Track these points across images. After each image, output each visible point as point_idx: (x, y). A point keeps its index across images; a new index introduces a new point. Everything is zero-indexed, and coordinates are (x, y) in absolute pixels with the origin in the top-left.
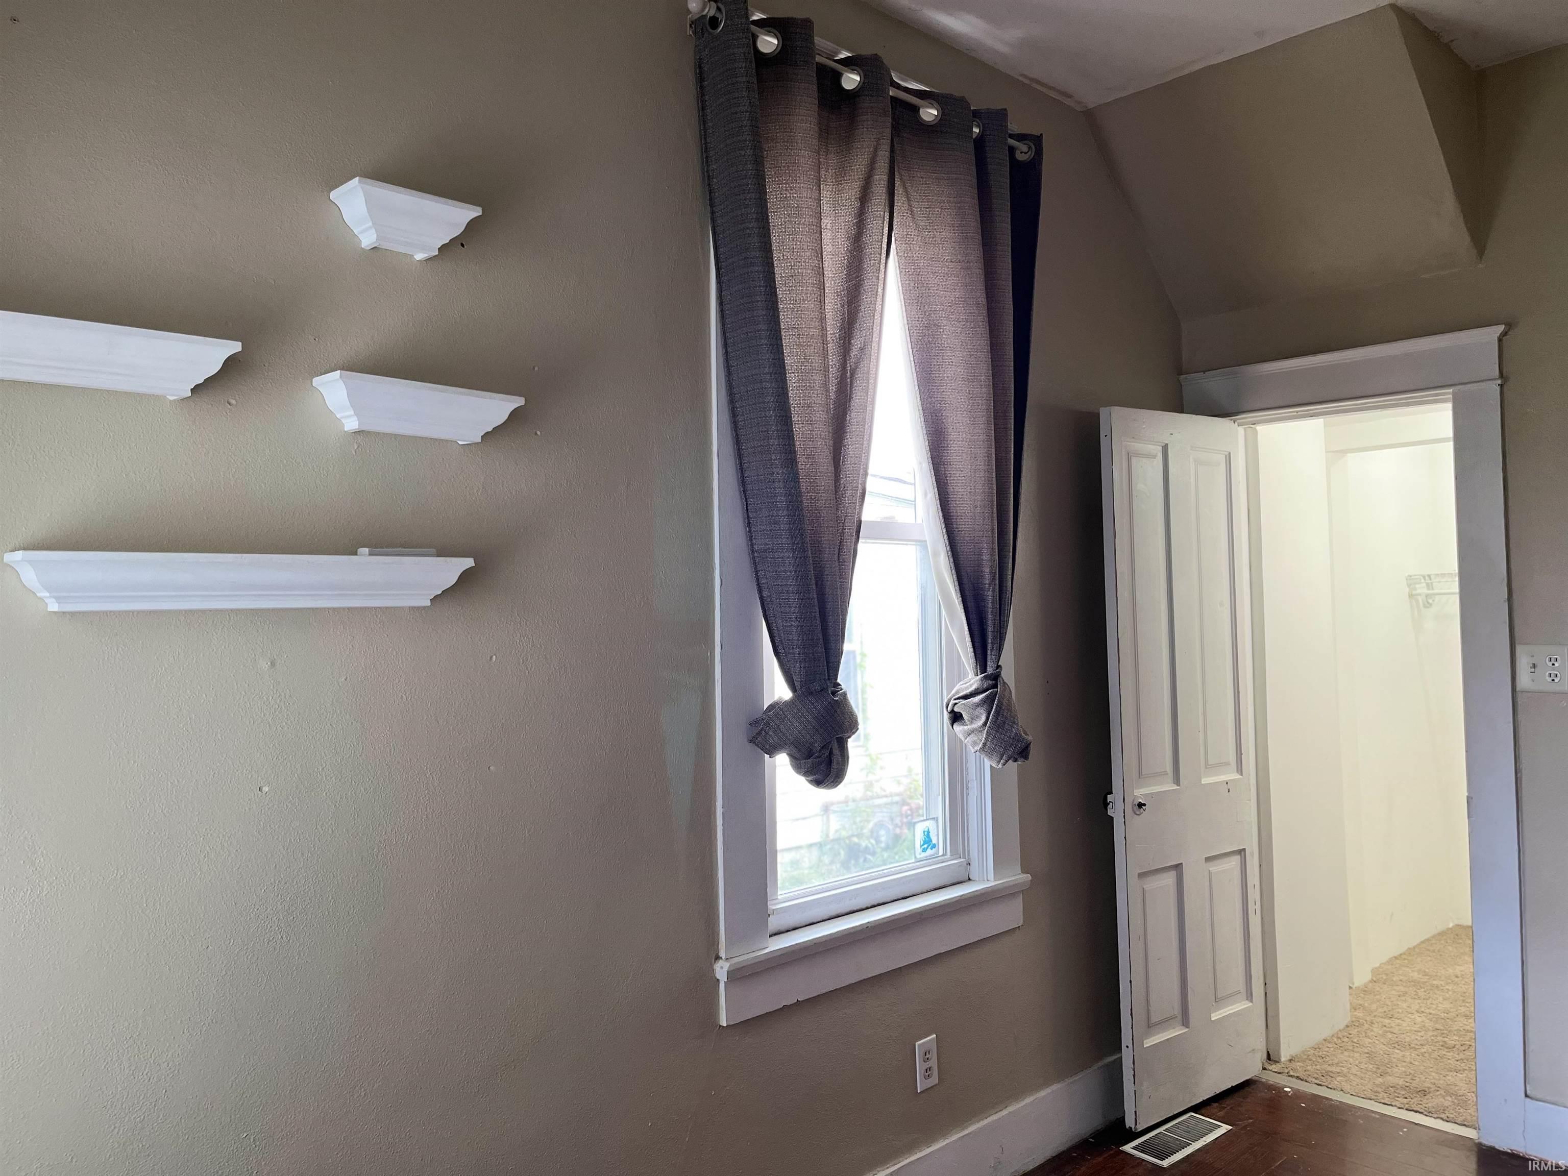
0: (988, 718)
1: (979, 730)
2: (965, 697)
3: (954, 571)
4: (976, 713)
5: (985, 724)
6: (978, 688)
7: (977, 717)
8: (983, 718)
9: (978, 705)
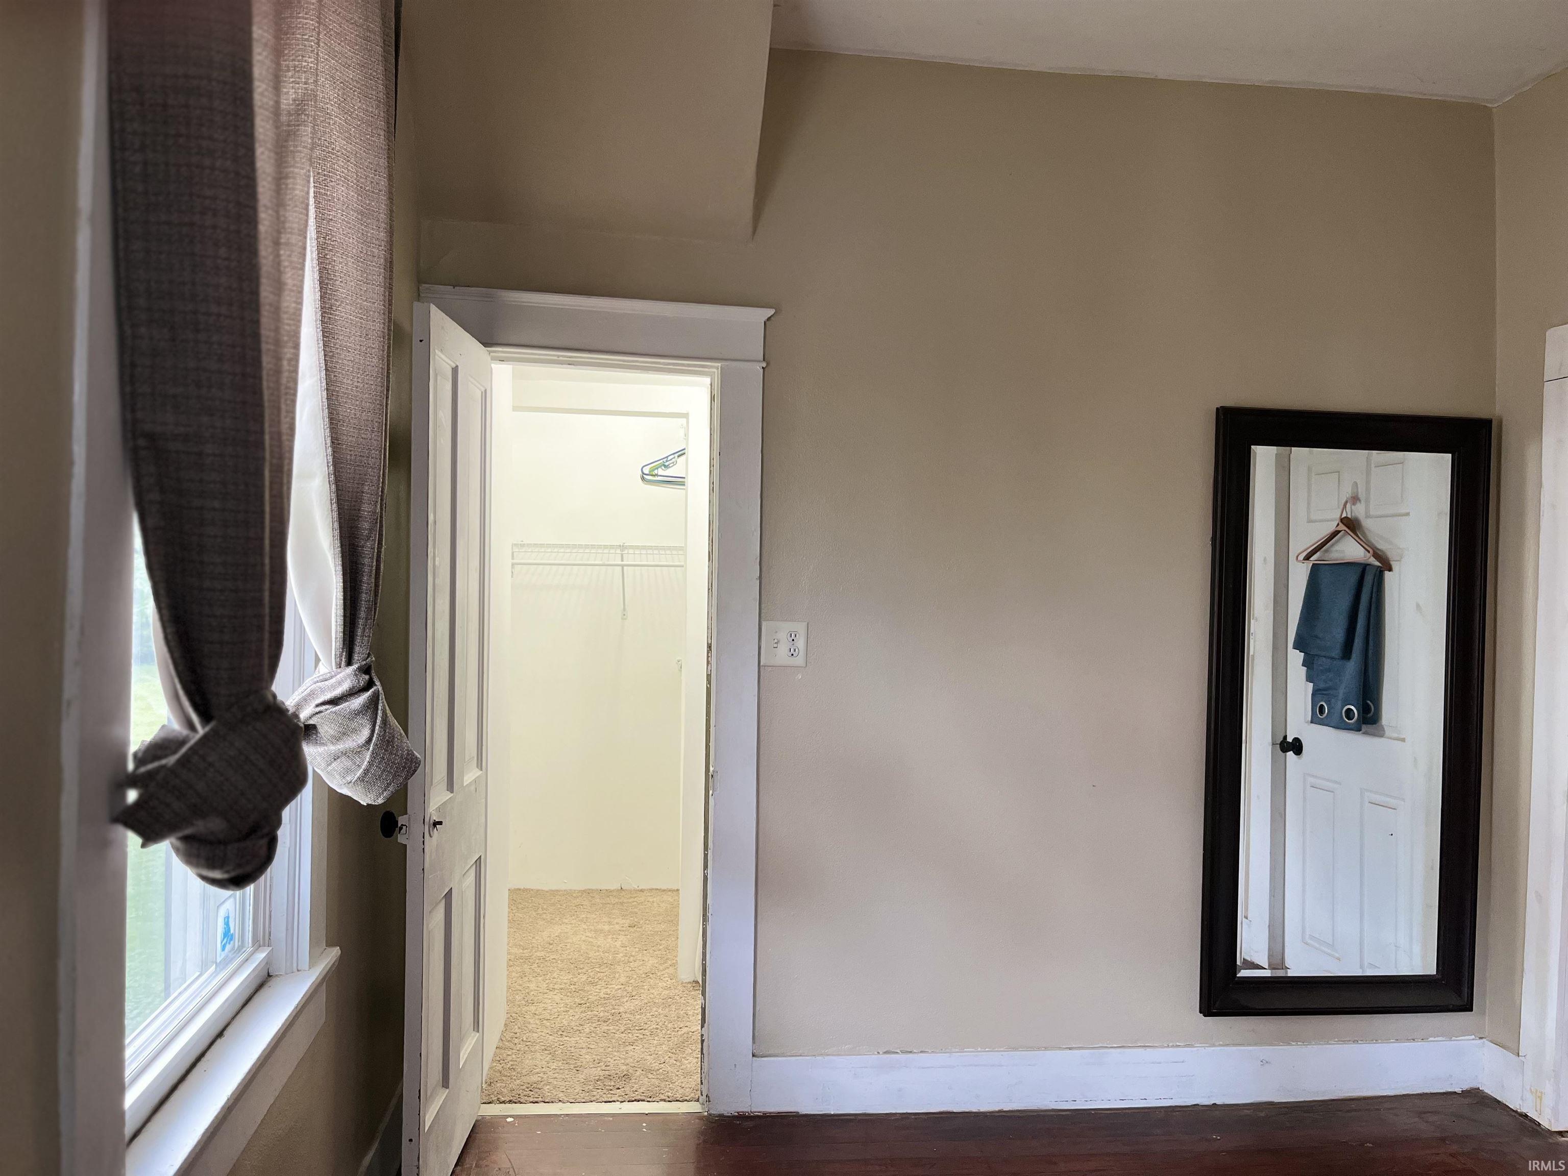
0: (373, 731)
1: (357, 752)
2: (334, 702)
3: (335, 505)
4: (354, 725)
5: (369, 740)
6: (353, 687)
7: (354, 731)
8: (366, 733)
9: (358, 713)
